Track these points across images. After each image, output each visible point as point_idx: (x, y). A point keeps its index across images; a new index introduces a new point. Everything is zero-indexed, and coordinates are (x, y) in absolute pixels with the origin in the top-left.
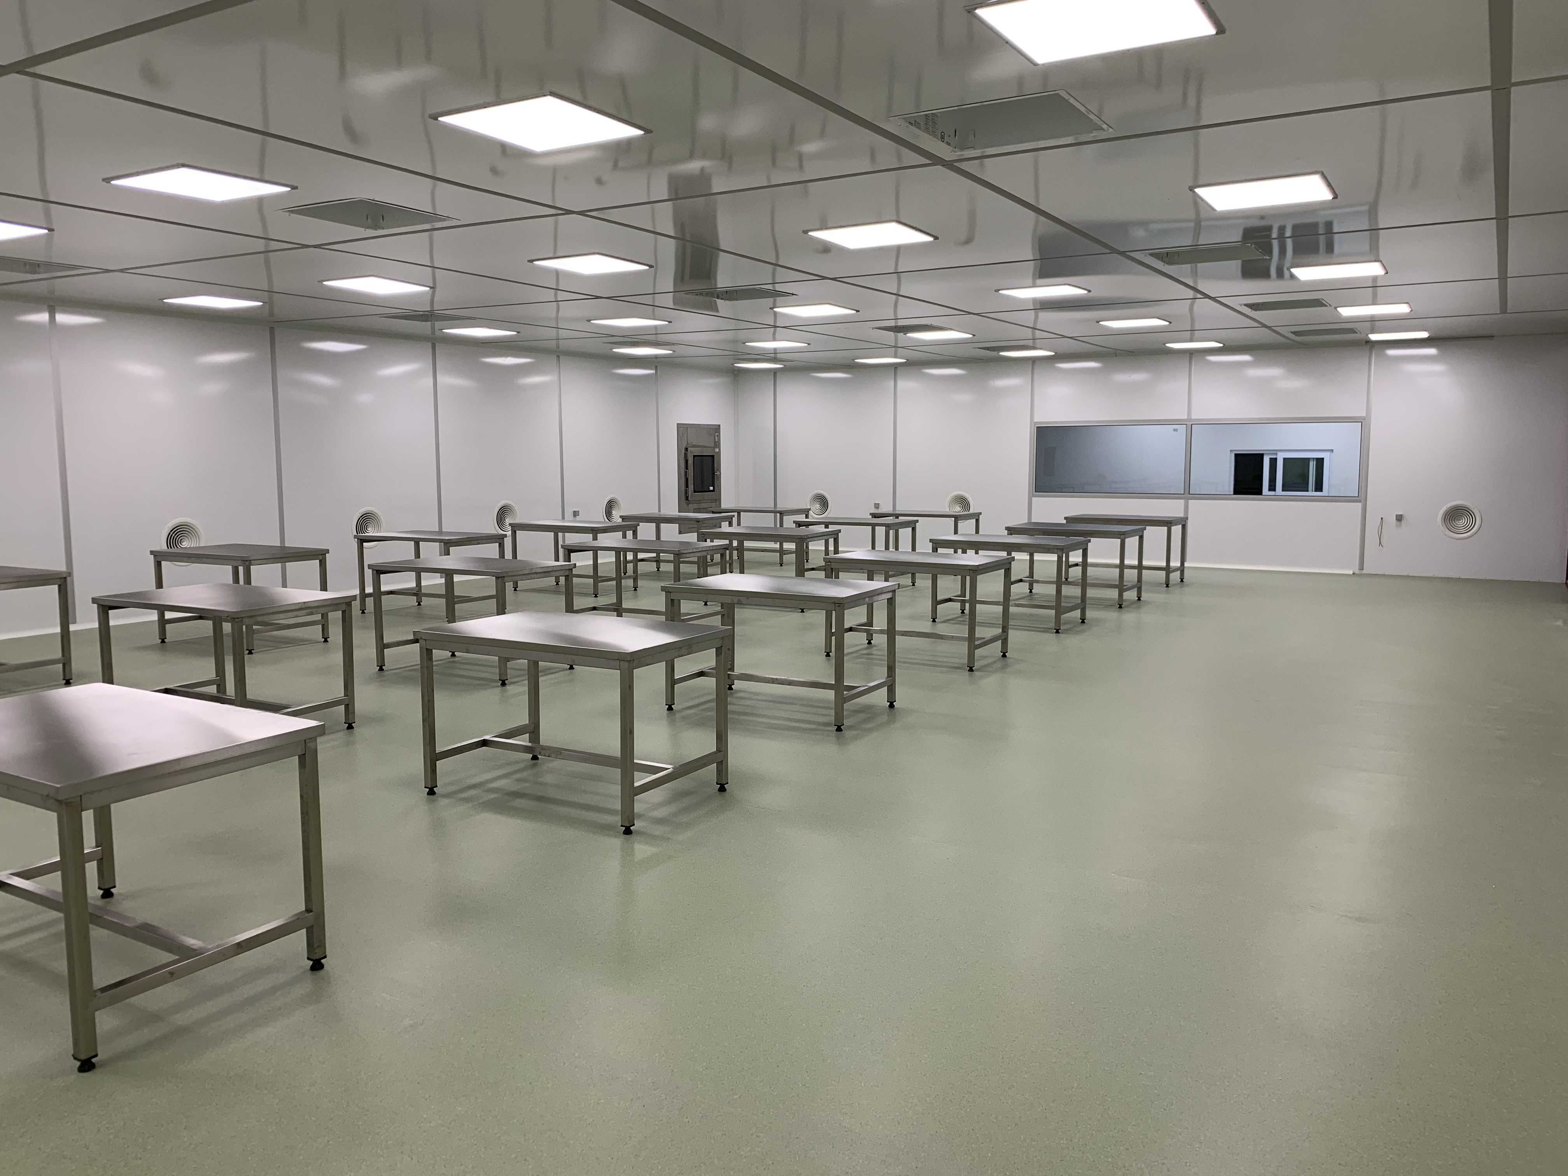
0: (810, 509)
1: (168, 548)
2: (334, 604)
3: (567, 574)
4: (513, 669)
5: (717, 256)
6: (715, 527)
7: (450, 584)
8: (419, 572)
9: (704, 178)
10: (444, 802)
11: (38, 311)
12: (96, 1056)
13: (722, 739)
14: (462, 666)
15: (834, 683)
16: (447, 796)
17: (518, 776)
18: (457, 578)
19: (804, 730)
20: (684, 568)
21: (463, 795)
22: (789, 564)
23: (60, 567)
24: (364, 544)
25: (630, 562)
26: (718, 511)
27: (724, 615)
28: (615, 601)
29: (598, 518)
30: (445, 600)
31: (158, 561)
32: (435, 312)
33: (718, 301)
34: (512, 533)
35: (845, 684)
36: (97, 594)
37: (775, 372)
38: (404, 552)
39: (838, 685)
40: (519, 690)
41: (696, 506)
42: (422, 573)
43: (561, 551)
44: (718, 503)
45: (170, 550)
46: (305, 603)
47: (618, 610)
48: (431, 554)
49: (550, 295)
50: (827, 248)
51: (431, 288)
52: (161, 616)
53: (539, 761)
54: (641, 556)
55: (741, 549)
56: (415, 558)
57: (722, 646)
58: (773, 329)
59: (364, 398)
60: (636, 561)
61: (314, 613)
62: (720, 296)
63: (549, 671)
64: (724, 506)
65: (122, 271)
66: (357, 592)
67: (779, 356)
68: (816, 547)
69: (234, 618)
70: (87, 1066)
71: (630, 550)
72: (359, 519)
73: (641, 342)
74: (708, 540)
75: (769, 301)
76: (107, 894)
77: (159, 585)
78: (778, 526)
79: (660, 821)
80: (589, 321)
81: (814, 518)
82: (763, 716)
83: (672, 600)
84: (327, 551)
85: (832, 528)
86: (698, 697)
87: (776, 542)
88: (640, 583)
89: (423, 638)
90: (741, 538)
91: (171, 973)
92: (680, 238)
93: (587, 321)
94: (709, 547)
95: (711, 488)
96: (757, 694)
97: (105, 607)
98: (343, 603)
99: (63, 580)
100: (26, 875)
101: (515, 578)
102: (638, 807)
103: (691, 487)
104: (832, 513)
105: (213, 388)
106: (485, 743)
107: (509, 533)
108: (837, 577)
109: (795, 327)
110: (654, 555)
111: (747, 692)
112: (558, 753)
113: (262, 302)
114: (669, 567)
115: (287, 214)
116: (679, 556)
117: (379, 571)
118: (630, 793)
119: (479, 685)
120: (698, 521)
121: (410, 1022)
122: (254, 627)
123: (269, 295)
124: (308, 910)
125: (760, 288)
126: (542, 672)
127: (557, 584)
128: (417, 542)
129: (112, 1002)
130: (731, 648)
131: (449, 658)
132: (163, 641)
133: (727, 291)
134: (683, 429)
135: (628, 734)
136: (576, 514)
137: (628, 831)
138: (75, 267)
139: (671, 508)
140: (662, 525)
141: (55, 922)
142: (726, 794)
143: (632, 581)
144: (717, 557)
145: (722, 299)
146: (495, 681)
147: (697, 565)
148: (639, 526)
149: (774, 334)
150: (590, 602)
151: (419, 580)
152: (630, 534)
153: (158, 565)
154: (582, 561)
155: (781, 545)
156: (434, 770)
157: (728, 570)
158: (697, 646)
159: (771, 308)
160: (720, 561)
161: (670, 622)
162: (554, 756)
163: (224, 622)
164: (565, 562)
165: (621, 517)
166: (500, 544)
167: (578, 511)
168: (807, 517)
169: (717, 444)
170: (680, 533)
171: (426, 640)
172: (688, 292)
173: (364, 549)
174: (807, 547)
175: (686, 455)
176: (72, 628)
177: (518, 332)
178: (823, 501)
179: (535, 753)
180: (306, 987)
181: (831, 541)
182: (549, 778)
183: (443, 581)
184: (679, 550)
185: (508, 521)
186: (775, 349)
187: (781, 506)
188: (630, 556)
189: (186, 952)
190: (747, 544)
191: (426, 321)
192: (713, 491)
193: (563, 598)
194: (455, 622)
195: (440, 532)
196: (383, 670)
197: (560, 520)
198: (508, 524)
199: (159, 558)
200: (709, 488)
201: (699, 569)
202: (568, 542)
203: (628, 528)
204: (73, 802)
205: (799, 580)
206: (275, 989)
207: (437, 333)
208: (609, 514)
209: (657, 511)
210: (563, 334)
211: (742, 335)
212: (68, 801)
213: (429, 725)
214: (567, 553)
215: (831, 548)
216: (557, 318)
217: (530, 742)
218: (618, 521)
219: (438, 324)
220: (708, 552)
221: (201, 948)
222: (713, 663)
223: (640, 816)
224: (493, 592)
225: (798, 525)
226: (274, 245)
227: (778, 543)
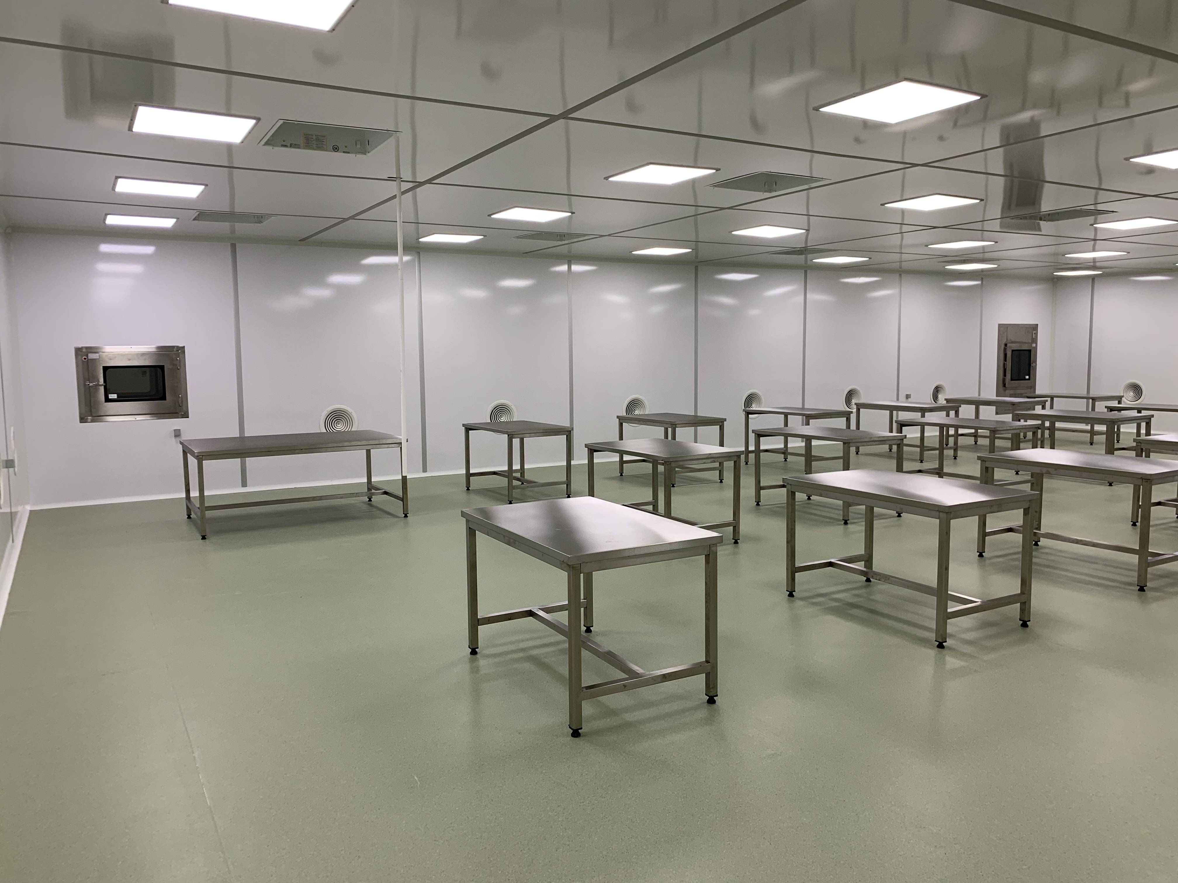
0: (1123, 396)
1: (627, 414)
2: (728, 456)
3: (899, 443)
4: (855, 513)
5: (1042, 187)
6: (1029, 409)
7: (809, 447)
8: (786, 436)
9: (1034, 124)
10: (799, 603)
11: (562, 264)
12: (581, 729)
13: (1026, 584)
14: (815, 507)
15: (1138, 549)
16: (802, 599)
17: (856, 592)
18: (814, 443)
19: (1107, 587)
20: (998, 443)
21: (814, 600)
22: (1098, 443)
23: (566, 424)
24: (750, 415)
25: (952, 436)
26: (1034, 396)
27: (1033, 483)
28: (937, 466)
29: (927, 401)
30: (804, 458)
31: (621, 423)
32: (808, 247)
33: (1042, 223)
34: (856, 411)
35: (1149, 551)
36: (589, 442)
37: (1093, 278)
38: (776, 422)
39: (1143, 550)
40: (858, 529)
41: (1012, 392)
42: (788, 437)
43: (895, 425)
44: (1032, 389)
45: (628, 416)
46: (710, 454)
47: (939, 473)
48: (796, 424)
49: (896, 229)
50: (1150, 170)
51: (806, 230)
52: (621, 457)
53: (871, 583)
54: (961, 431)
55: (1052, 429)
56: (784, 427)
57: (1029, 508)
58: (1093, 242)
59: (754, 312)
60: (957, 435)
61: (716, 461)
62: (1043, 218)
63: (882, 517)
64: (1038, 392)
65: (609, 235)
66: (743, 449)
67: (1098, 264)
68: (1128, 430)
69: (666, 462)
70: (576, 734)
71: (952, 426)
72: (747, 398)
73: (970, 260)
74: (1022, 421)
75: (1091, 219)
76: (588, 630)
77: (621, 438)
78: (1090, 410)
79: (969, 643)
80: (927, 246)
81: (1126, 404)
82: (1067, 570)
83: (987, 468)
84: (725, 420)
85: (1144, 413)
86: (1007, 549)
87: (1087, 424)
88: (960, 453)
89: (789, 483)
90: (1053, 419)
91: (625, 686)
92: (1009, 176)
93: (925, 246)
94: (1022, 426)
95: (1027, 377)
96: (1061, 551)
97: (592, 450)
98: (735, 456)
99: (569, 432)
100: (548, 610)
101: (858, 444)
102: (950, 629)
103: (1009, 376)
104: (1145, 400)
105: (657, 309)
106: (831, 564)
107: (855, 410)
108: (1148, 456)
109: (1114, 239)
110: (973, 431)
111: (1053, 549)
112: (886, 578)
113: (692, 249)
114: (986, 442)
115: (712, 188)
116: (994, 432)
117: (760, 435)
118: (944, 617)
119: (830, 522)
120: (1013, 404)
121: (772, 752)
122: (677, 469)
123: (695, 244)
124: (707, 661)
125: (1081, 209)
126: (876, 517)
127: (890, 451)
128: (786, 415)
129: (592, 696)
130: (1038, 510)
131: (806, 501)
132: (621, 475)
133: (1049, 214)
134: (1003, 329)
135: (944, 570)
136: (908, 397)
137: (941, 646)
138: (585, 235)
139: (991, 393)
140: (981, 407)
141: (563, 642)
142: (1028, 629)
143: (952, 451)
144: (1030, 435)
145: (1044, 221)
146: (839, 520)
147: (1010, 441)
148: (961, 407)
149: (1094, 246)
150: (917, 466)
151: (786, 442)
152: (952, 413)
153: (621, 425)
154: (912, 434)
155: (1092, 427)
156: (793, 579)
157: (1039, 446)
158: (1007, 505)
159: (1092, 225)
160: (1031, 438)
161: (984, 485)
162: (883, 580)
163: (659, 465)
164: (898, 433)
165: (946, 399)
166: (847, 419)
167: (910, 395)
168: (1119, 403)
169: (1035, 340)
170: (997, 413)
171: (791, 485)
172: (1012, 218)
173: (749, 420)
174: (1119, 429)
175: (1005, 349)
176: (573, 463)
177: (870, 258)
178: (1137, 389)
179: (869, 576)
180: (703, 713)
181: (1143, 425)
182: (878, 597)
183: (803, 444)
184: (995, 428)
185: (854, 401)
186: (1094, 259)
187: (1093, 393)
188: (952, 431)
189: (633, 674)
190: (1058, 425)
191: (802, 254)
192: (1029, 379)
193: (895, 462)
194: (811, 474)
195: (803, 408)
196: (759, 505)
197: (895, 401)
198: (854, 403)
199: (622, 420)
200: (1025, 377)
201: (1012, 445)
202: (900, 419)
203: (952, 408)
204: (577, 567)
205: (1109, 457)
206: (684, 711)
207: (809, 263)
208: (935, 398)
209: (976, 395)
210: (905, 257)
211: (1062, 248)
212: (574, 566)
213: (791, 546)
214: (899, 426)
215: (1143, 431)
216: (901, 246)
217: (865, 568)
218: (943, 403)
219: (810, 256)
220: (1021, 430)
221: (642, 673)
222: (1021, 522)
223: (952, 636)
224: (841, 454)
225: (1109, 410)
226: (701, 210)
227: (1090, 425)
